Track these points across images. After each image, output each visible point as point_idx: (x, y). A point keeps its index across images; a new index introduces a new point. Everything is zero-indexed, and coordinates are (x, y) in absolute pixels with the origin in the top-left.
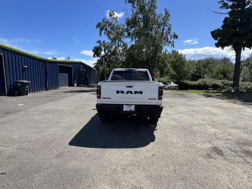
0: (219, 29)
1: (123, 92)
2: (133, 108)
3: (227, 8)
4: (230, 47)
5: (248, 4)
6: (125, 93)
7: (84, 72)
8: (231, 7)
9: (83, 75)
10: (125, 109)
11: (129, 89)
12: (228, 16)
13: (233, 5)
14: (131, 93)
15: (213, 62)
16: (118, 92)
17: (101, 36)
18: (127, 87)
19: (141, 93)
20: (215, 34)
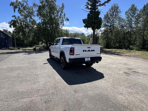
0: (86, 19)
1: (86, 51)
2: (89, 59)
3: (88, 9)
4: (91, 28)
5: (97, 9)
6: (87, 51)
7: (4, 38)
8: (90, 9)
9: (3, 40)
10: (86, 60)
11: (89, 49)
12: (89, 13)
13: (91, 8)
14: (90, 51)
15: (78, 35)
16: (84, 51)
17: (14, 12)
18: (88, 48)
19: (94, 51)
20: (84, 21)
